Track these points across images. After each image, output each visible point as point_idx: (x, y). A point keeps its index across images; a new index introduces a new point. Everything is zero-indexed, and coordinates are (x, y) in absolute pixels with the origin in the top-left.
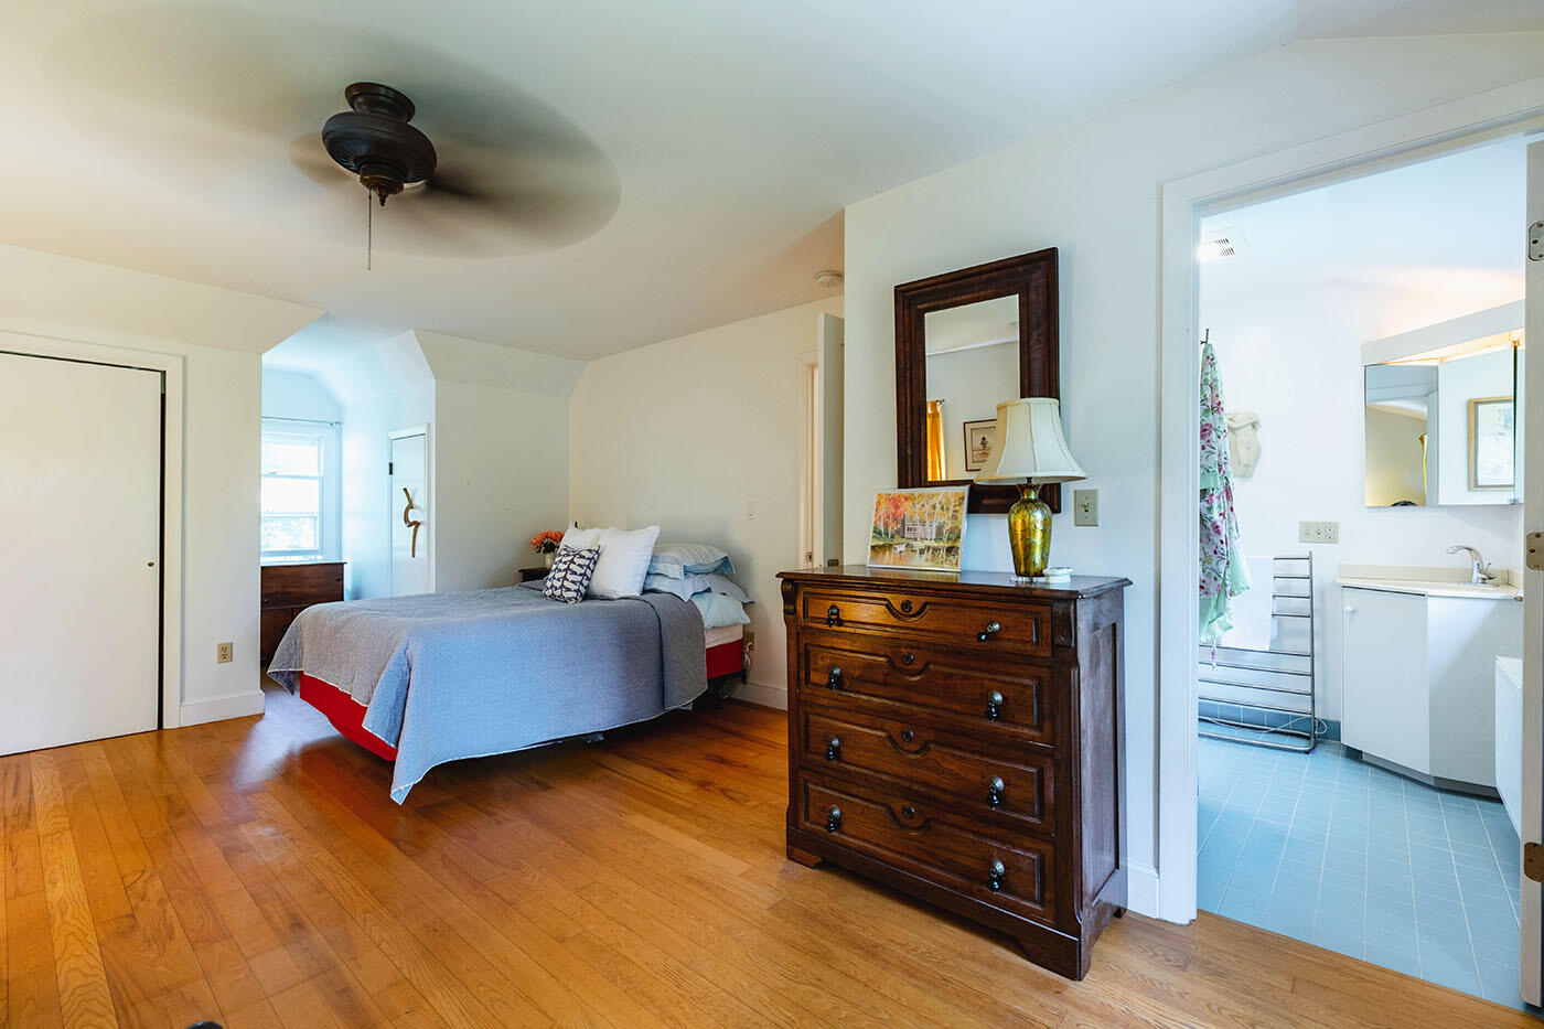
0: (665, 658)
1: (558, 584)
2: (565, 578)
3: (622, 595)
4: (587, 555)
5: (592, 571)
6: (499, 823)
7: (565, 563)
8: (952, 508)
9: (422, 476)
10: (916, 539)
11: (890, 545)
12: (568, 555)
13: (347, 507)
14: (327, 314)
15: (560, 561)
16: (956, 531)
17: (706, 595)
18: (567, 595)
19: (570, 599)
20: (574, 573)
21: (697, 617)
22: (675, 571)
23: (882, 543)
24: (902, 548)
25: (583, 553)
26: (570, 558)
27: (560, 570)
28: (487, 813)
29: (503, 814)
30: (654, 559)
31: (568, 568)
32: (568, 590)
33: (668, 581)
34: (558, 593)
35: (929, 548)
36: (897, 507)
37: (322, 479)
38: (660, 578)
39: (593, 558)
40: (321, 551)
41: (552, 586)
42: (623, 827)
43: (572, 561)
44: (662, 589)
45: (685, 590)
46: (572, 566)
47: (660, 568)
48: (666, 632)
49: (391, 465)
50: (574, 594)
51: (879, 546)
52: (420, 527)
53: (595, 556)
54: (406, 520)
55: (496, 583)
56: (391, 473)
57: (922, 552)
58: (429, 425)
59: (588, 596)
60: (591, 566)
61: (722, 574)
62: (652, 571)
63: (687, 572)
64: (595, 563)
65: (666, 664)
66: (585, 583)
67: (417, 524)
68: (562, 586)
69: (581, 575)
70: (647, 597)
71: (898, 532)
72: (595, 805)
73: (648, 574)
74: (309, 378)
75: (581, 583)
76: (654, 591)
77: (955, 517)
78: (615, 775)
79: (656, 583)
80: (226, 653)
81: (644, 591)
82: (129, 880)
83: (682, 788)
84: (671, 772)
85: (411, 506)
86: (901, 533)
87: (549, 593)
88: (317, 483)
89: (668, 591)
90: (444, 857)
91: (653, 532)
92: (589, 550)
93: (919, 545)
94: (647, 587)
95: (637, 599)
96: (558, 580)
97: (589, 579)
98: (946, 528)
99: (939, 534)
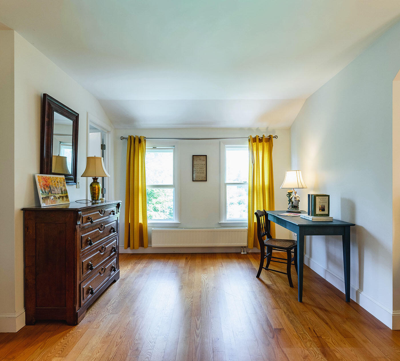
8: (63, 183)
10: (56, 194)
11: (48, 197)
16: (66, 190)
23: (45, 196)
24: (52, 197)
35: (60, 196)
36: (46, 182)
51: (44, 197)
57: (59, 198)
71: (49, 191)
77: (64, 186)
86: (50, 191)
93: (57, 196)
98: (63, 190)
99: (62, 192)
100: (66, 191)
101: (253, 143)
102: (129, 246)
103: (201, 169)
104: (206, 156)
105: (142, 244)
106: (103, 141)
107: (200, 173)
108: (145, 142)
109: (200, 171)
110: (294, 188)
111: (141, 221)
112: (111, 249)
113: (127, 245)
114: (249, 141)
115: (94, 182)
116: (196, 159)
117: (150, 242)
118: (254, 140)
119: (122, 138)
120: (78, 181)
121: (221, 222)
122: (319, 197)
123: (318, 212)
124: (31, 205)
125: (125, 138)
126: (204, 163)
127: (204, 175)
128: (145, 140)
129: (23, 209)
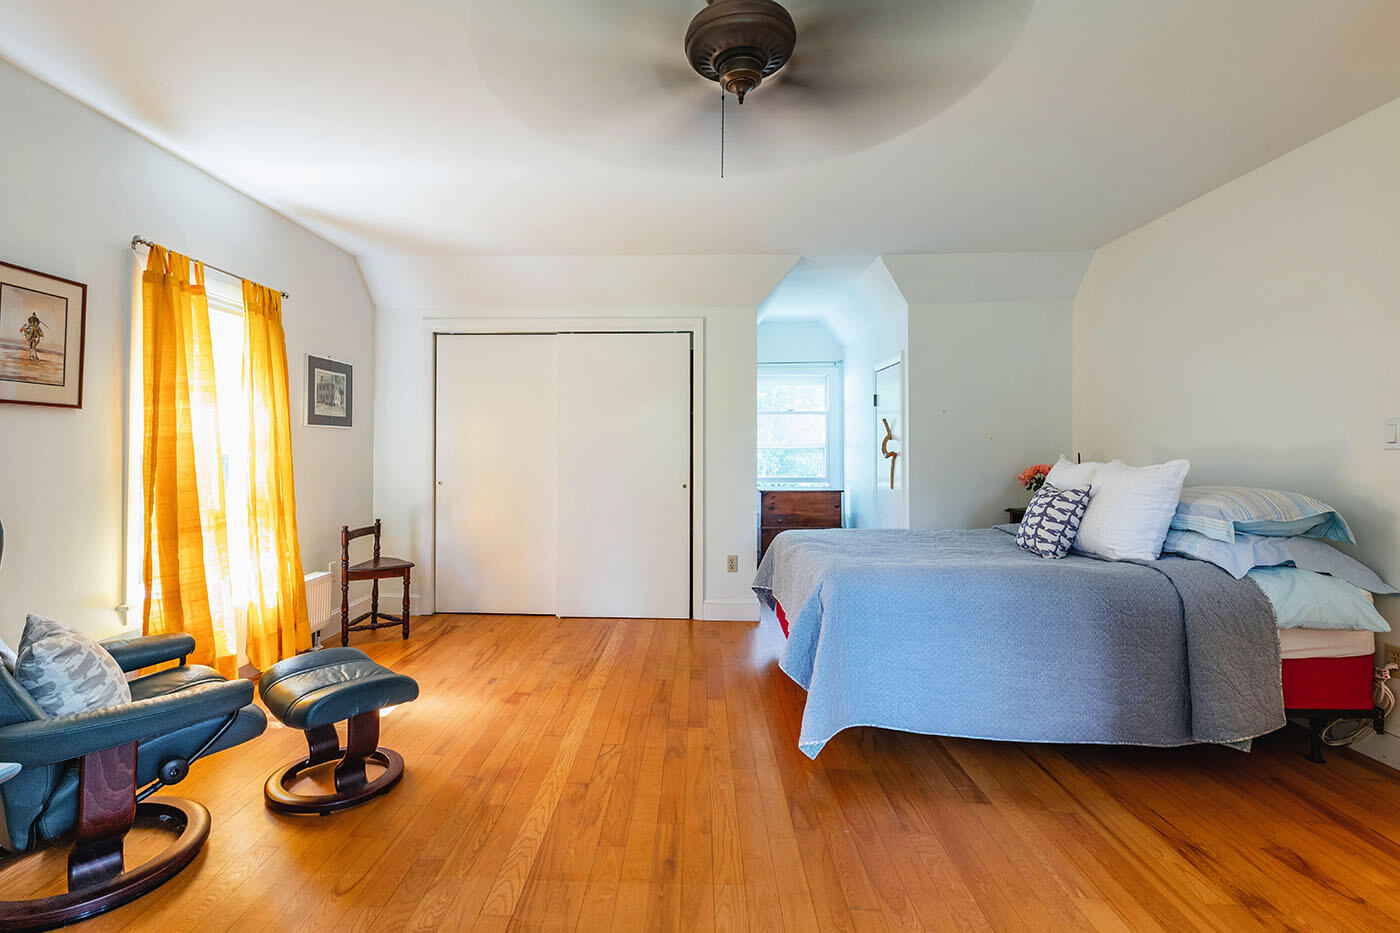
0: (1191, 660)
1: (1031, 532)
2: (1039, 525)
3: (1124, 556)
4: (1071, 496)
5: (1081, 519)
6: (904, 828)
7: (1041, 506)
9: (897, 406)
12: (1046, 496)
13: (848, 439)
14: (802, 258)
15: (1036, 503)
17: (1284, 572)
18: (1042, 547)
19: (1046, 553)
20: (1052, 520)
21: (1261, 608)
22: (1221, 529)
25: (1065, 495)
26: (1048, 500)
27: (1034, 515)
28: (897, 808)
29: (914, 816)
30: (1181, 509)
31: (1044, 514)
32: (1044, 540)
33: (1205, 542)
34: (1030, 543)
37: (828, 415)
38: (1193, 537)
39: (1081, 502)
40: (827, 479)
41: (1024, 533)
42: (1073, 918)
43: (1050, 505)
44: (1195, 553)
45: (1239, 560)
46: (1050, 511)
47: (1192, 521)
48: (1194, 622)
49: (875, 396)
50: (1052, 548)
52: (898, 458)
53: (1084, 500)
54: (884, 450)
55: (979, 523)
56: (875, 405)
58: (903, 352)
59: (1074, 551)
60: (1079, 512)
61: (1324, 540)
62: (1180, 525)
63: (1241, 531)
64: (1085, 508)
65: (1194, 671)
66: (1070, 533)
67: (894, 455)
68: (1036, 535)
69: (1062, 522)
70: (1168, 564)
72: (1042, 858)
73: (1171, 529)
74: (817, 324)
75: (1063, 533)
76: (1181, 555)
78: (1086, 817)
79: (1184, 544)
80: (733, 565)
81: (1164, 554)
82: (606, 749)
83: (1204, 892)
84: (1190, 850)
85: (889, 437)
87: (1021, 541)
88: (823, 418)
89: (1205, 558)
90: (827, 847)
91: (1181, 467)
92: (1075, 492)
94: (1170, 549)
95: (1145, 565)
96: (1031, 526)
97: (1074, 528)
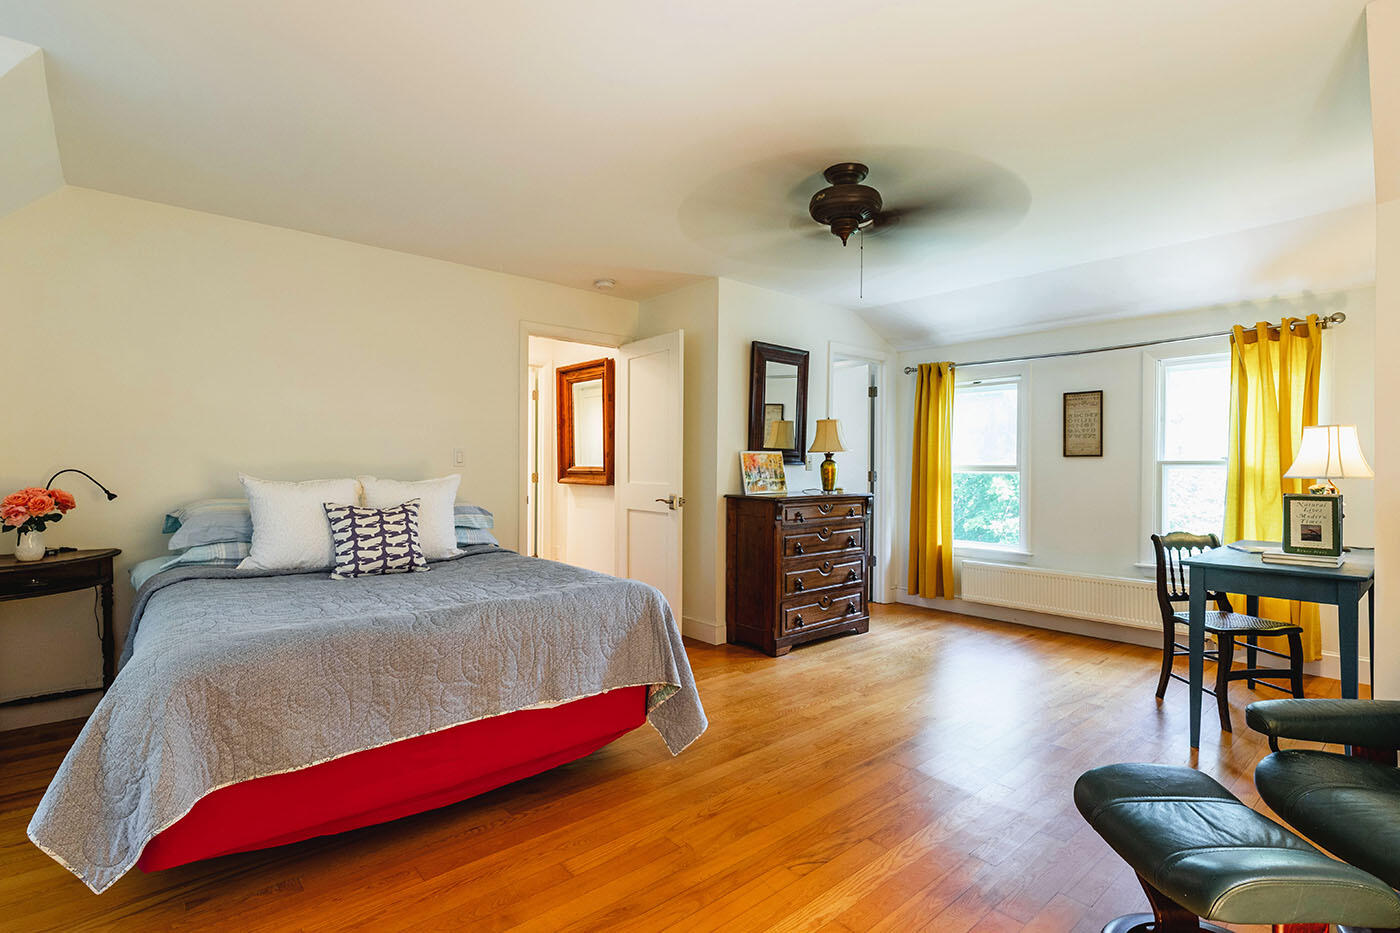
8: (778, 462)
10: (767, 478)
11: (756, 482)
16: (783, 473)
24: (761, 483)
35: (773, 481)
36: (754, 461)
51: (750, 482)
57: (771, 484)
77: (780, 467)
86: (758, 474)
93: (769, 481)
98: (778, 472)
99: (776, 474)
100: (782, 476)
101: (1248, 347)
102: (917, 591)
103: (1087, 425)
104: (1101, 392)
105: (940, 592)
106: (873, 379)
107: (1085, 436)
108: (953, 374)
109: (1083, 430)
110: (1334, 478)
111: (939, 543)
112: (846, 573)
113: (913, 590)
114: (1233, 341)
115: (827, 460)
116: (1072, 402)
117: (958, 588)
118: (1251, 336)
119: (908, 371)
120: (808, 459)
121: (1143, 564)
122: (1301, 502)
123: (1296, 541)
124: (733, 491)
125: (914, 370)
126: (1097, 410)
127: (1094, 442)
128: (953, 370)
129: (725, 496)
